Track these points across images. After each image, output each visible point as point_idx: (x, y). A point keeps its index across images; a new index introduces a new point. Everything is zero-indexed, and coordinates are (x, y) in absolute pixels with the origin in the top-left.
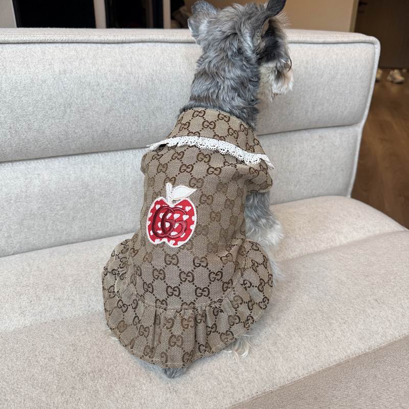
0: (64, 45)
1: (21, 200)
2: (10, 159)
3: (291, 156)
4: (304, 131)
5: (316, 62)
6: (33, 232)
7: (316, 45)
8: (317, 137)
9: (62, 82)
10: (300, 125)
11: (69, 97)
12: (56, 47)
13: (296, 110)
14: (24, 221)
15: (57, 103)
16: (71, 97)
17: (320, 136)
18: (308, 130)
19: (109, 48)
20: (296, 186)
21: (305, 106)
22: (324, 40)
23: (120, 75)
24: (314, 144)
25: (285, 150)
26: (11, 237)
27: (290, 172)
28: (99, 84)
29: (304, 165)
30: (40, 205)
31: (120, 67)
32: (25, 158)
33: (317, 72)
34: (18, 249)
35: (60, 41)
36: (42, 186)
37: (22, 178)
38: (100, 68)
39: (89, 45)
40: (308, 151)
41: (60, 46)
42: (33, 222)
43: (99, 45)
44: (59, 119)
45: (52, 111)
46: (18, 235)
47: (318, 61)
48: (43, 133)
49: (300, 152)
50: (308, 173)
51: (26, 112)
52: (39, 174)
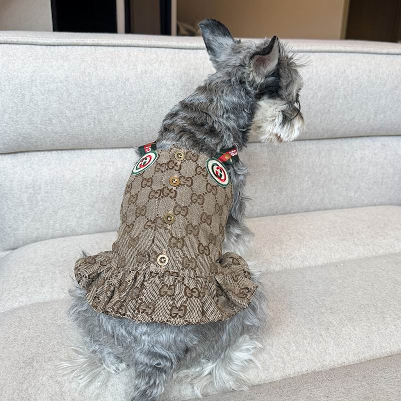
0: (147, 49)
1: (95, 184)
2: (90, 147)
3: (351, 161)
4: (366, 138)
5: (379, 71)
6: (102, 215)
7: (379, 55)
8: (380, 144)
9: (143, 81)
10: (362, 131)
11: (148, 94)
12: (140, 50)
13: (359, 117)
14: (96, 204)
15: (136, 99)
16: (149, 95)
17: (382, 144)
18: (371, 138)
19: (185, 53)
20: (356, 192)
21: (367, 113)
22: (388, 51)
23: (193, 77)
24: (376, 151)
25: (346, 155)
26: (82, 218)
27: (350, 177)
28: (174, 85)
29: (366, 172)
30: (111, 190)
31: (193, 70)
32: (103, 146)
33: (379, 81)
34: (87, 230)
35: (144, 45)
36: (115, 173)
37: (99, 164)
38: (176, 71)
39: (168, 50)
40: (370, 158)
41: (143, 49)
42: (103, 205)
43: (177, 50)
44: (137, 113)
45: (132, 105)
46: (89, 217)
47: (381, 70)
48: (122, 124)
49: (361, 158)
50: (369, 179)
51: (110, 106)
52: (113, 162)
